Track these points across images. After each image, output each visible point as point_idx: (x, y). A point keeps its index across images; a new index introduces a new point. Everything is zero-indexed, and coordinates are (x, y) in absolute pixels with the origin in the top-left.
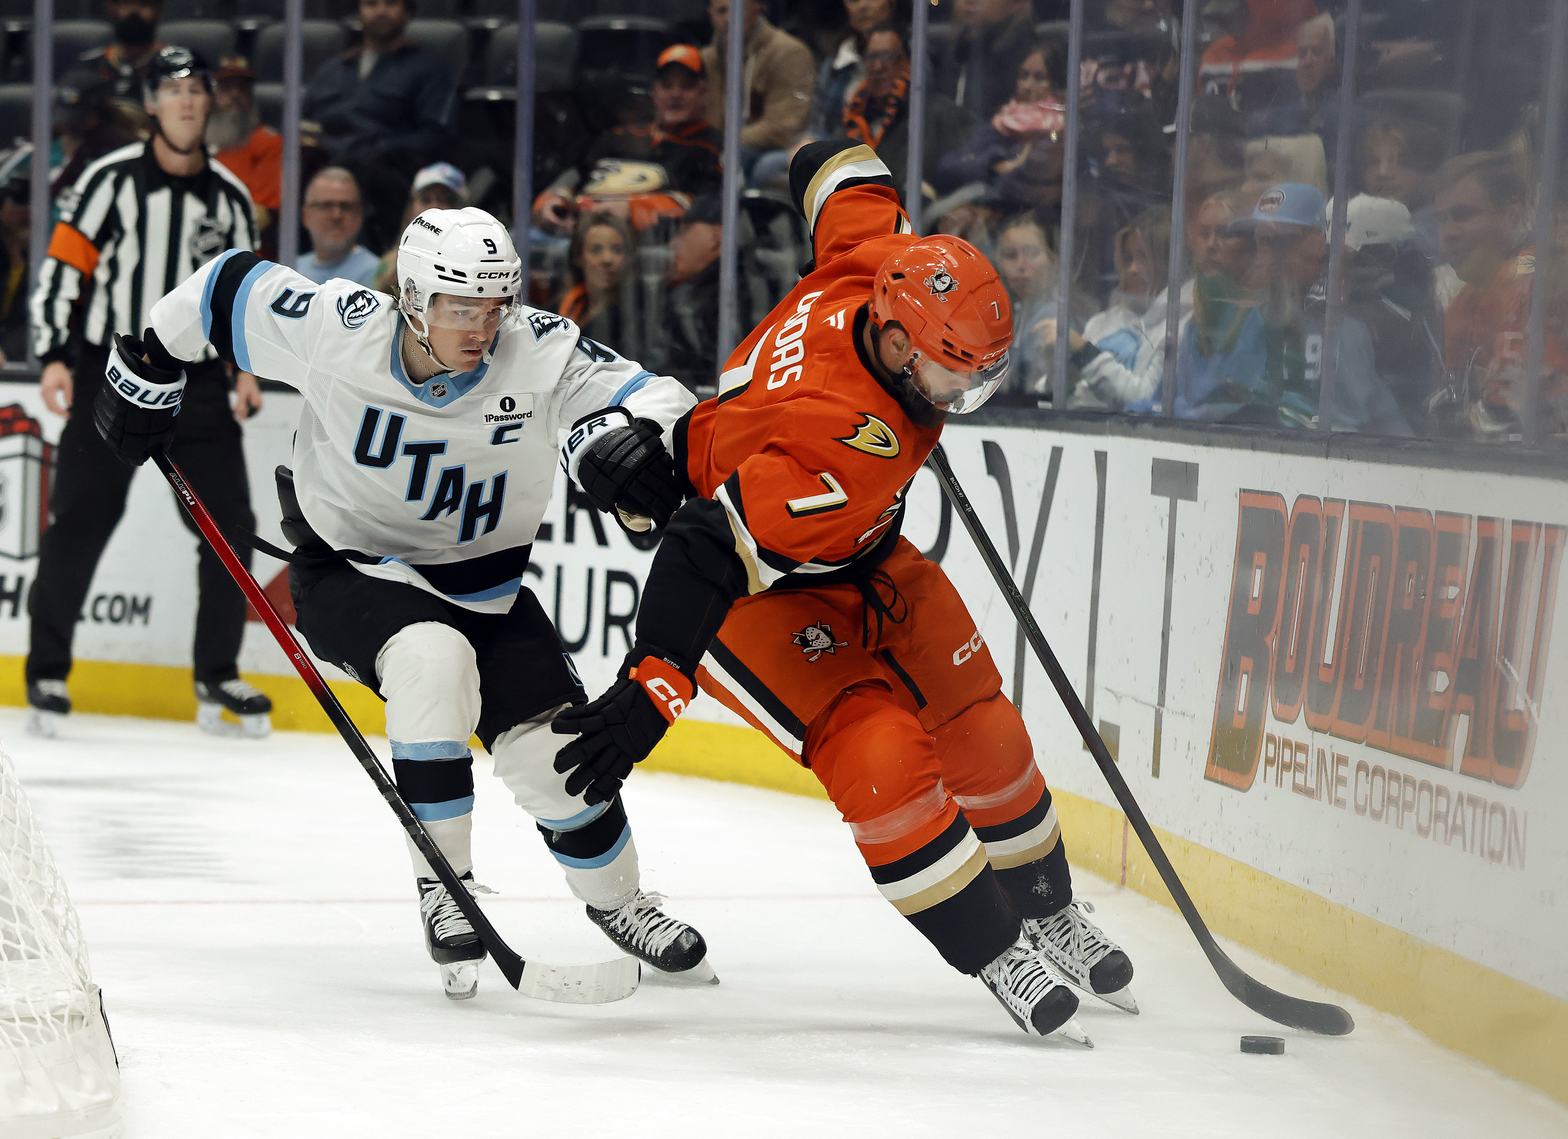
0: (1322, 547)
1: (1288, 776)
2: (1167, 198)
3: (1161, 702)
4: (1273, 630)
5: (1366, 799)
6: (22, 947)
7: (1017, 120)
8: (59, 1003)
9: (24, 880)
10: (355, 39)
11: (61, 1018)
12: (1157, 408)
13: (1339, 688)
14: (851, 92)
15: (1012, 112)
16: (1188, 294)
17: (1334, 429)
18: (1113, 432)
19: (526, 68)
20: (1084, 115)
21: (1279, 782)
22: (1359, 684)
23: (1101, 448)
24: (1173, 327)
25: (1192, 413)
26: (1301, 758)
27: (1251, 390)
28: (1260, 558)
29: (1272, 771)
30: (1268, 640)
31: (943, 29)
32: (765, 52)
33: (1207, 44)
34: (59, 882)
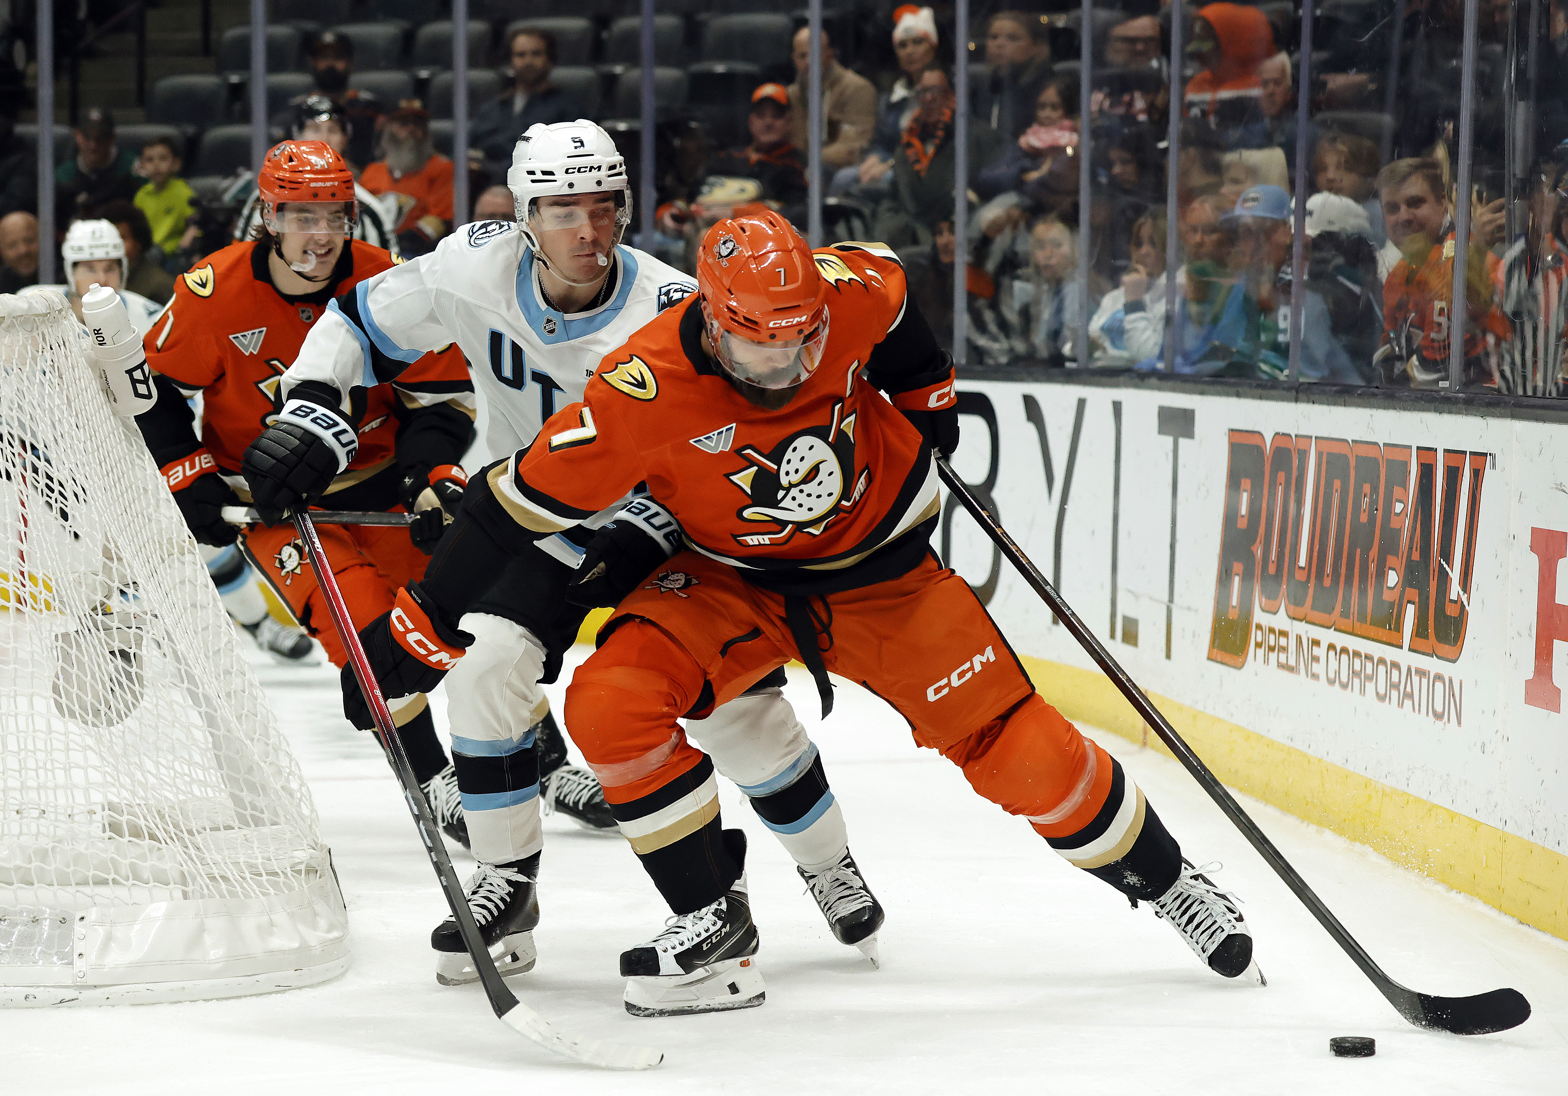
0: (1295, 473)
1: (1273, 656)
2: (1162, 199)
3: (1171, 600)
4: (1258, 540)
5: (1336, 673)
6: (265, 816)
7: (1040, 139)
8: (298, 861)
9: (265, 762)
10: (509, 83)
11: (299, 872)
12: (1160, 366)
13: (1311, 585)
14: (906, 121)
15: (1035, 134)
16: (1181, 277)
17: (1301, 380)
18: (1126, 385)
19: (649, 104)
20: (1096, 133)
21: (1266, 661)
22: (1327, 582)
23: (1117, 399)
24: (1171, 302)
25: (1187, 370)
26: (1283, 641)
27: (1234, 350)
28: (1246, 483)
29: (1260, 652)
30: (1254, 548)
31: (981, 69)
32: (837, 89)
33: (1191, 78)
34: (293, 763)
